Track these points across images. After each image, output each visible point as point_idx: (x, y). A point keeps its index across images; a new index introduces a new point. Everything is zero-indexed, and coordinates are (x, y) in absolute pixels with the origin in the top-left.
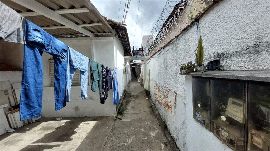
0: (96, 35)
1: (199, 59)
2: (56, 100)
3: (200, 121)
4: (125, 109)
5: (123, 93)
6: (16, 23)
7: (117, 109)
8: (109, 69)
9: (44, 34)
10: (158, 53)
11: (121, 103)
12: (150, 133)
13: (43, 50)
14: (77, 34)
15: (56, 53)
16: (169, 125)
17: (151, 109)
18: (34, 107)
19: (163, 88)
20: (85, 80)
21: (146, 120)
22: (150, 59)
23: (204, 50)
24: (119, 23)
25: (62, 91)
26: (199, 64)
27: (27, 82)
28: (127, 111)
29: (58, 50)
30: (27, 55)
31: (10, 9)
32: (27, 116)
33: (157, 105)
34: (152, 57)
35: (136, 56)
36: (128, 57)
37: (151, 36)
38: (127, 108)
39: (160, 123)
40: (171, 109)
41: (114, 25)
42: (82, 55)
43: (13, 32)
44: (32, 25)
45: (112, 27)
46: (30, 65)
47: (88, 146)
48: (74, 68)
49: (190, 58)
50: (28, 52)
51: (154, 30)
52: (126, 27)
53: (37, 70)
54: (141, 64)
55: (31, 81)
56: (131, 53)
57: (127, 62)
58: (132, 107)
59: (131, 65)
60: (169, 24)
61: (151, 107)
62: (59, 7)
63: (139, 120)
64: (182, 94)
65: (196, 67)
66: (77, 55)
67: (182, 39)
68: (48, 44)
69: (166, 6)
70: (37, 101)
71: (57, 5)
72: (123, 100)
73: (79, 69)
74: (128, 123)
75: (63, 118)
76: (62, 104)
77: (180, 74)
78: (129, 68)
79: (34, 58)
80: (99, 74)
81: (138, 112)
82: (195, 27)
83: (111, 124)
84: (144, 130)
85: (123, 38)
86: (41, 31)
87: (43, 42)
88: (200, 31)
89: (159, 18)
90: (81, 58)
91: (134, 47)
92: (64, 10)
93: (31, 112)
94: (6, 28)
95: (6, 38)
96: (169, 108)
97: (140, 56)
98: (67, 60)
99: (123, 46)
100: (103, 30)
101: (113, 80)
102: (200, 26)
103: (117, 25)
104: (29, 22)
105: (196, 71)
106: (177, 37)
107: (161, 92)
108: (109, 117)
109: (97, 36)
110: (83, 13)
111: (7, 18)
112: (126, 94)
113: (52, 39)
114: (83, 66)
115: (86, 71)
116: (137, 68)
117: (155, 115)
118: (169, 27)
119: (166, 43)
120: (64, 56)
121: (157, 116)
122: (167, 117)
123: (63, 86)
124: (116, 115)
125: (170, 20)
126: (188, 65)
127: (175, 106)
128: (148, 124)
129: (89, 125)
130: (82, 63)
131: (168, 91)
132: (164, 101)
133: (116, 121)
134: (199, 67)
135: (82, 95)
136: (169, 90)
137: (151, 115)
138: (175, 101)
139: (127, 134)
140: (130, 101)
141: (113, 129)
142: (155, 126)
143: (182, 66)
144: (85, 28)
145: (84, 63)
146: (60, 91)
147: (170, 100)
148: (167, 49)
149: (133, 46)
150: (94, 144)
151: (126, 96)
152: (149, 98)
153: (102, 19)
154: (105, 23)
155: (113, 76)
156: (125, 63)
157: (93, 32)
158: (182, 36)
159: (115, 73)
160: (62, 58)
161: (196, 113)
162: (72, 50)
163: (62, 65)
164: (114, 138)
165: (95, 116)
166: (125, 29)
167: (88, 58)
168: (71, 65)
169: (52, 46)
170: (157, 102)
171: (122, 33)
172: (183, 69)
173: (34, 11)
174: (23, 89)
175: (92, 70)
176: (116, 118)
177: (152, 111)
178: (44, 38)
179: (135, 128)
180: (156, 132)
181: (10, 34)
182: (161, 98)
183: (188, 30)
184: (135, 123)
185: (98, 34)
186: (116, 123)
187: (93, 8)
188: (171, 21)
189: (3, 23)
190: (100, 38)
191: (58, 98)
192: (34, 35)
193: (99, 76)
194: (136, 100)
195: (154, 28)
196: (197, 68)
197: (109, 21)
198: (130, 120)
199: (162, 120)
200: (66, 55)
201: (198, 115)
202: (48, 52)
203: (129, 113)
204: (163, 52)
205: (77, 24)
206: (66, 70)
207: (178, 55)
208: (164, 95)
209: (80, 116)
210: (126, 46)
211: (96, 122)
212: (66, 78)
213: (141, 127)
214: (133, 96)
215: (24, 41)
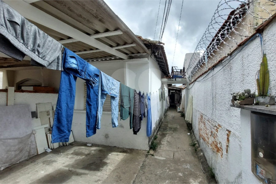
0: (130, 56)
1: (261, 86)
2: (87, 126)
3: (262, 179)
4: (160, 143)
5: (158, 124)
6: (57, 52)
7: (149, 142)
8: (142, 94)
9: (79, 60)
10: (205, 75)
11: (154, 135)
12: (190, 181)
13: (77, 76)
14: (111, 56)
15: (88, 78)
16: (218, 174)
17: (194, 148)
18: (64, 131)
19: (210, 122)
20: (116, 106)
21: (185, 162)
22: (193, 83)
23: (270, 73)
24: (155, 42)
25: (92, 117)
26: (261, 94)
27: (60, 107)
28: (162, 146)
29: (91, 75)
30: (63, 81)
31: (54, 40)
32: (58, 139)
33: (202, 145)
34: (195, 80)
35: (176, 79)
36: (165, 80)
37: (195, 55)
38: (162, 142)
39: (204, 169)
40: (221, 152)
41: (150, 45)
42: (113, 80)
43: (54, 60)
44: (70, 53)
45: (147, 47)
46: (64, 90)
47: (115, 181)
48: (105, 93)
49: (250, 83)
50: (64, 78)
51: (199, 46)
52: (164, 46)
53: (70, 95)
54: (183, 89)
55: (64, 106)
56: (169, 76)
57: (164, 85)
58: (168, 142)
59: (169, 90)
60: (219, 38)
61: (194, 145)
62: (95, 31)
63: (176, 161)
64: (237, 133)
65: (256, 98)
66: (108, 80)
67: (238, 57)
68: (82, 69)
69: (214, 17)
70: (67, 125)
71: (93, 30)
72: (157, 132)
73: (109, 94)
74: (162, 162)
75: (93, 145)
76: (92, 131)
77: (231, 106)
78: (167, 94)
79: (68, 83)
80: (130, 100)
81: (175, 150)
82: (257, 41)
83: (142, 159)
84: (182, 175)
85: (160, 58)
86: (76, 58)
87: (77, 68)
88: (266, 45)
89: (206, 32)
90: (112, 83)
91: (174, 68)
92: (99, 34)
93: (61, 136)
94: (49, 57)
95: (48, 66)
96: (218, 150)
97: (180, 79)
98: (99, 85)
99: (160, 67)
100: (137, 51)
101: (146, 107)
102: (264, 39)
103: (152, 44)
104: (67, 50)
105: (257, 104)
106: (230, 55)
107: (207, 126)
108: (140, 150)
109: (131, 58)
110: (117, 35)
111: (51, 48)
112: (161, 125)
113: (85, 65)
114: (113, 90)
115: (117, 96)
116: (176, 93)
117: (198, 157)
118: (220, 42)
119: (216, 62)
120: (95, 81)
121: (201, 159)
122: (215, 164)
123: (94, 112)
124: (148, 149)
125: (220, 34)
126: (243, 94)
127: (227, 148)
128: (187, 168)
129: (117, 156)
130: (113, 88)
131: (218, 127)
132: (211, 140)
133: (147, 157)
134: (262, 97)
135: (112, 123)
136: (219, 125)
137: (193, 157)
138: (227, 142)
139: (160, 176)
140: (166, 134)
141: (143, 167)
142: (198, 173)
143: (235, 95)
144: (118, 50)
145: (115, 87)
146: (91, 117)
147: (220, 140)
148: (216, 70)
149: (172, 67)
150: (121, 180)
151: (161, 127)
152: (191, 133)
153: (136, 40)
154: (139, 43)
155: (147, 103)
156: (162, 88)
157: (126, 54)
158: (237, 53)
159: (149, 99)
160: (94, 83)
161: (256, 165)
162: (104, 74)
163: (93, 90)
164: (143, 178)
165: (125, 147)
166: (162, 48)
167: (119, 83)
168: (103, 90)
169: (85, 71)
170: (202, 141)
171: (158, 53)
172: (236, 100)
173: (72, 38)
174: (57, 113)
175: (122, 96)
176: (148, 153)
177: (194, 151)
178: (79, 64)
179: (170, 170)
180: (199, 180)
181: (52, 62)
182: (207, 135)
183: (246, 46)
184: (172, 164)
185: (132, 55)
186: (148, 160)
187: (126, 29)
188: (222, 35)
189: (47, 53)
190: (134, 59)
191: (89, 124)
192: (70, 62)
193: (130, 103)
194: (174, 134)
195: (199, 44)
196: (259, 100)
197: (144, 41)
198: (165, 159)
199: (209, 167)
200: (97, 80)
201: (259, 169)
202: (81, 77)
203: (164, 149)
204: (211, 74)
205: (111, 46)
206: (97, 96)
207: (233, 78)
208: (212, 132)
209: (110, 145)
210: (163, 68)
211: (125, 154)
212: (97, 104)
213: (178, 170)
214: (171, 128)
215: (62, 68)
